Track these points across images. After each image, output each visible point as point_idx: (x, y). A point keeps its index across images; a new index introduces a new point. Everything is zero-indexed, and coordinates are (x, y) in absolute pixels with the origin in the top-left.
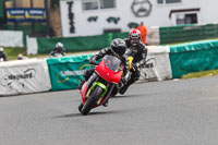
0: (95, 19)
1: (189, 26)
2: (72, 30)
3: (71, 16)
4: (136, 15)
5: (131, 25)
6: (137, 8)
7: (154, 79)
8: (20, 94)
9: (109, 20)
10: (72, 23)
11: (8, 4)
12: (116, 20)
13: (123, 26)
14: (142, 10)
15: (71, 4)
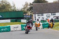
0: (40, 18)
1: (57, 20)
2: (35, 20)
3: (35, 17)
4: (47, 17)
5: (46, 19)
6: (47, 16)
8: (16, 31)
9: (42, 18)
10: (35, 18)
11: (24, 15)
14: (48, 16)
15: (35, 15)
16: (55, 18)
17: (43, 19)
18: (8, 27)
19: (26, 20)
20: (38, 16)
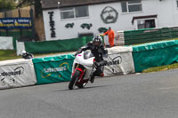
0: (72, 25)
1: (148, 30)
2: (53, 35)
3: (52, 23)
5: (101, 30)
6: (105, 16)
7: (121, 73)
9: (83, 26)
10: (53, 29)
12: (89, 26)
15: (51, 14)
16: (139, 25)
17: (86, 31)
20: (65, 16)
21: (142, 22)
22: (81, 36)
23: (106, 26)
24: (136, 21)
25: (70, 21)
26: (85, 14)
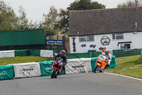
0: (85, 46)
2: (74, 50)
3: (74, 44)
4: (103, 44)
5: (101, 49)
6: (103, 41)
9: (91, 46)
10: (74, 47)
11: (47, 38)
12: (94, 47)
13: (97, 49)
14: (105, 42)
15: (74, 39)
16: (121, 47)
17: (92, 49)
18: (9, 68)
19: (52, 51)
20: (81, 40)
21: (123, 45)
22: (89, 51)
23: (103, 47)
24: (120, 45)
25: (84, 43)
26: (92, 40)
